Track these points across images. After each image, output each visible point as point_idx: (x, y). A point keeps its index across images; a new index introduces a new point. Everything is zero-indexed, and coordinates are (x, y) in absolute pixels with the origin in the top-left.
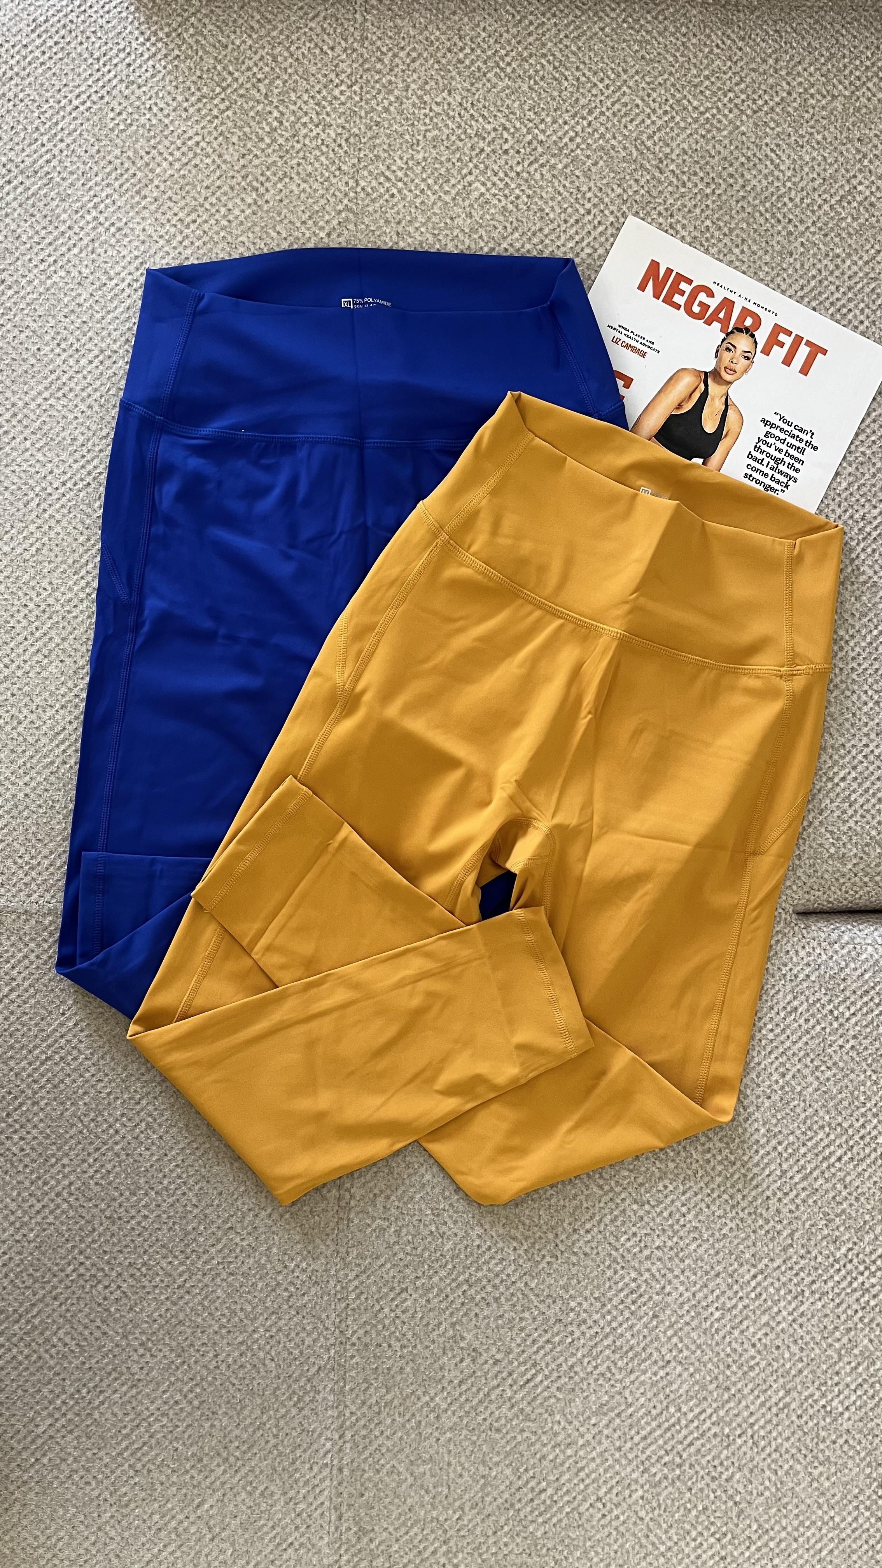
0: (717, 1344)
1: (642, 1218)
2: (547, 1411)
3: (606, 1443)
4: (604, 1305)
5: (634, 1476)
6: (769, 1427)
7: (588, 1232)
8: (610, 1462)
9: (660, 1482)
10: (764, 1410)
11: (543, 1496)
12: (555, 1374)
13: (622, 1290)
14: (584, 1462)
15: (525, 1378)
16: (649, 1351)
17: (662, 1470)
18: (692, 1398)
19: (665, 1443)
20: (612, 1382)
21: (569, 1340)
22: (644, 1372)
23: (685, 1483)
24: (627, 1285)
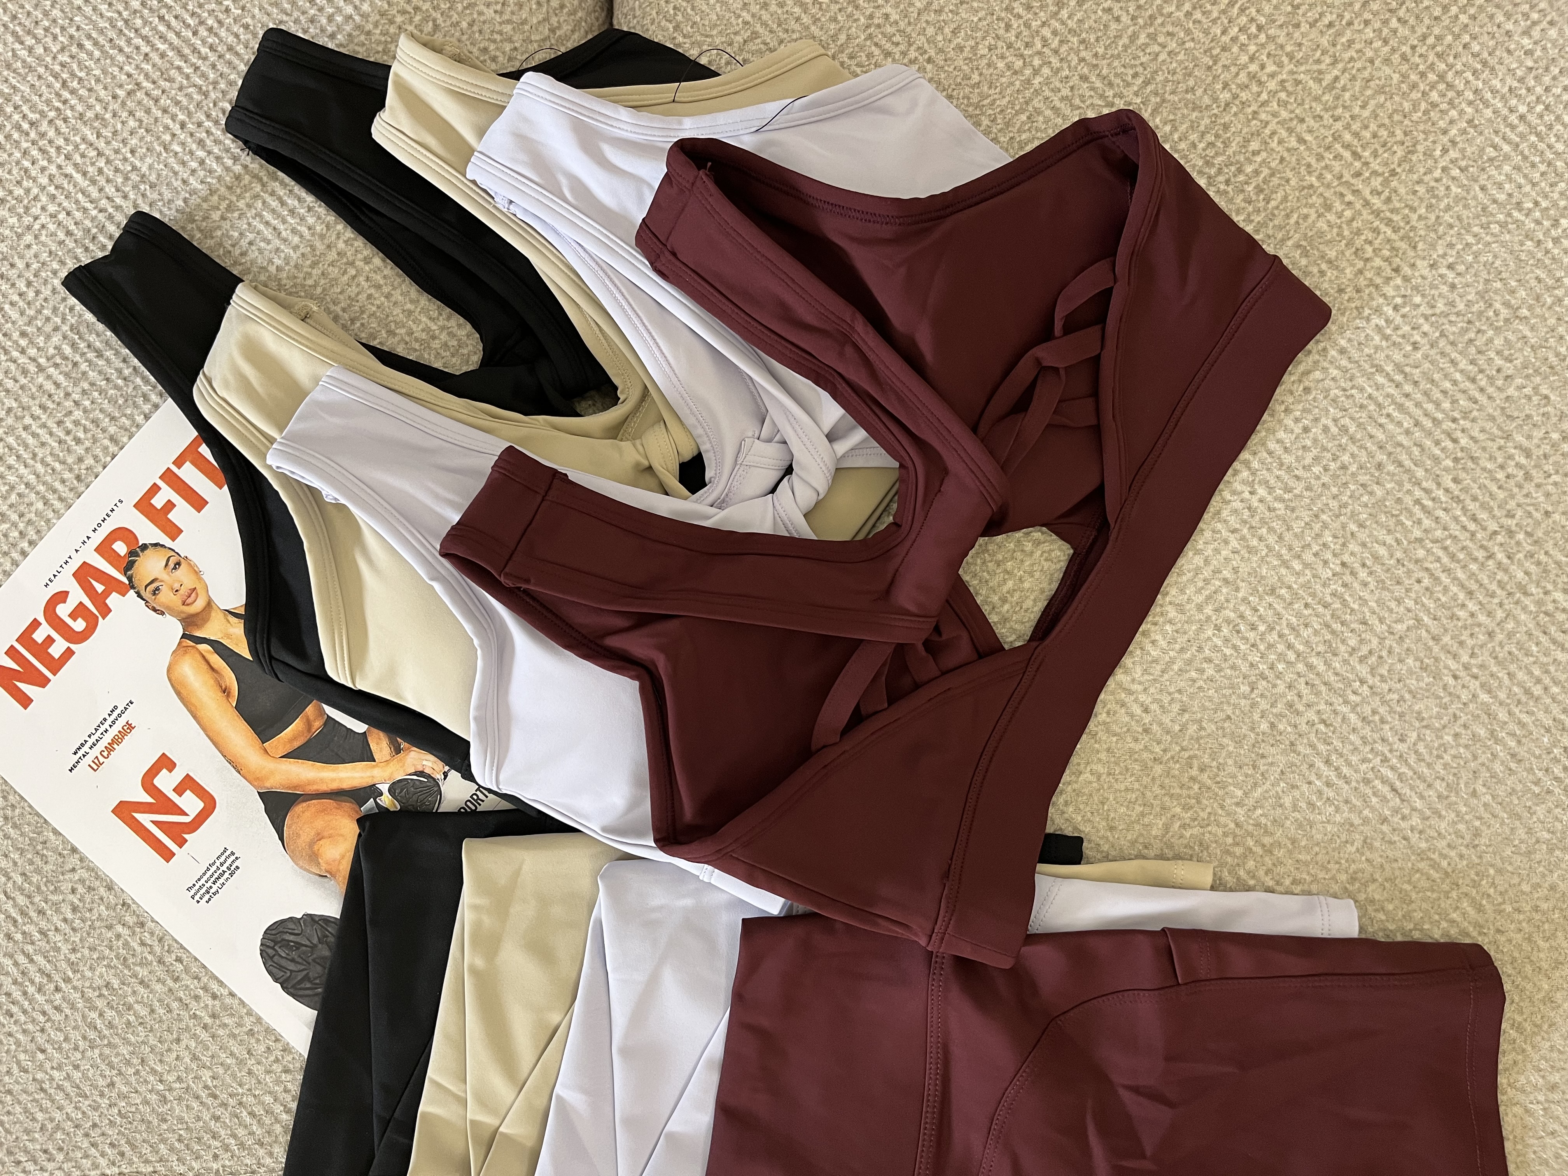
0: (1309, 488)
2: (1439, 757)
3: (1484, 657)
6: (1437, 395)
9: (1539, 563)
10: (1409, 404)
12: (1379, 747)
14: (1516, 689)
15: (1390, 795)
16: (1328, 599)
18: (1400, 523)
20: (1384, 653)
21: (1322, 727)
23: (1538, 523)
24: (1226, 640)
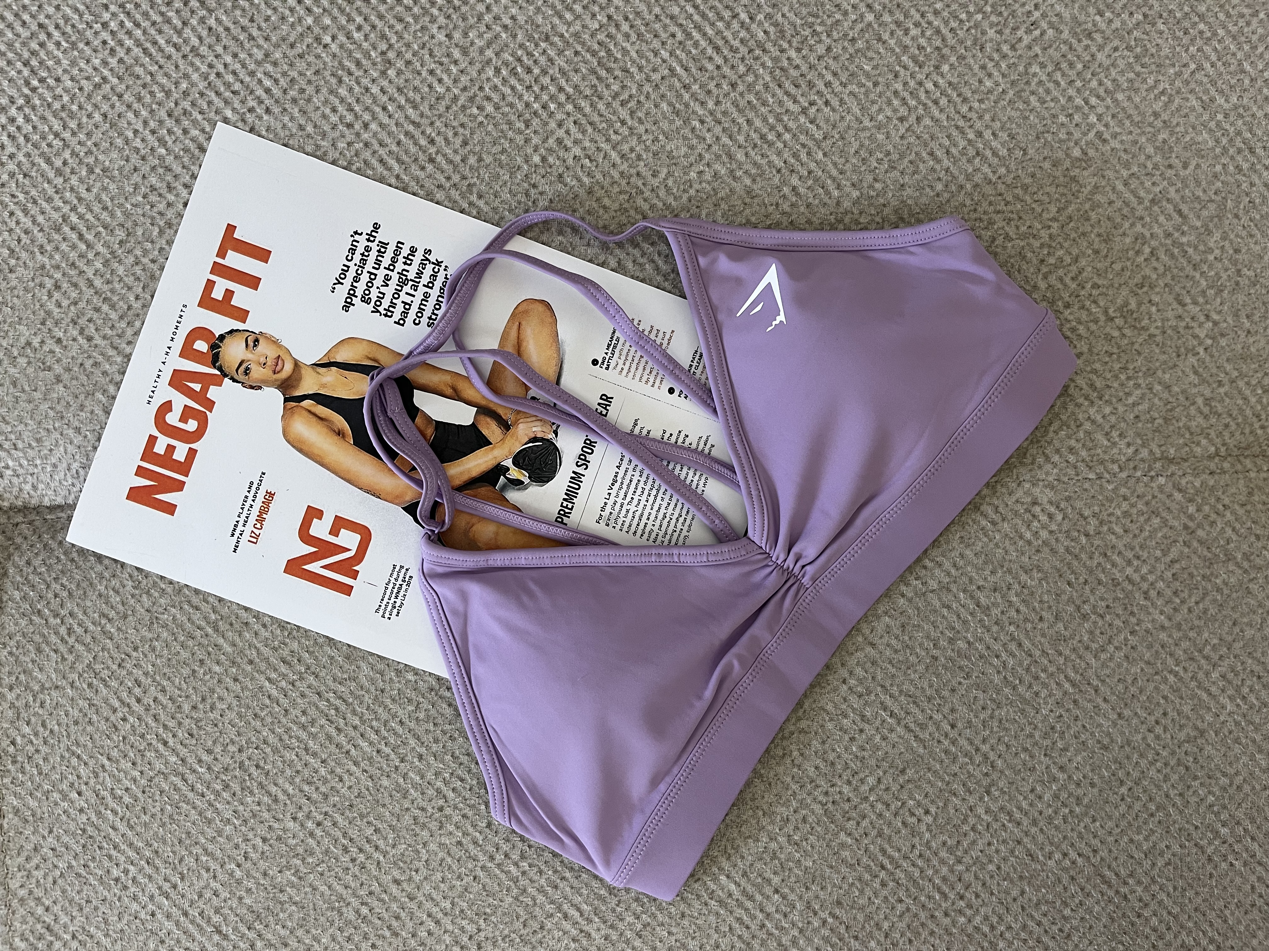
1: (408, 63)
4: (535, 113)
5: (769, 64)
7: (432, 142)
8: (752, 98)
11: (802, 190)
13: (513, 88)
17: (760, 23)
19: (721, 19)
22: (625, 52)
